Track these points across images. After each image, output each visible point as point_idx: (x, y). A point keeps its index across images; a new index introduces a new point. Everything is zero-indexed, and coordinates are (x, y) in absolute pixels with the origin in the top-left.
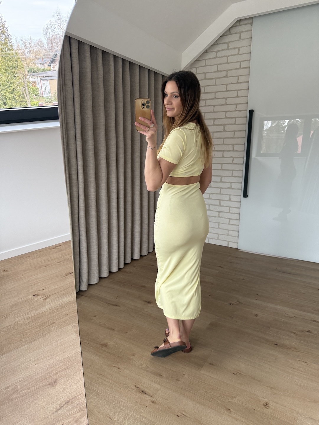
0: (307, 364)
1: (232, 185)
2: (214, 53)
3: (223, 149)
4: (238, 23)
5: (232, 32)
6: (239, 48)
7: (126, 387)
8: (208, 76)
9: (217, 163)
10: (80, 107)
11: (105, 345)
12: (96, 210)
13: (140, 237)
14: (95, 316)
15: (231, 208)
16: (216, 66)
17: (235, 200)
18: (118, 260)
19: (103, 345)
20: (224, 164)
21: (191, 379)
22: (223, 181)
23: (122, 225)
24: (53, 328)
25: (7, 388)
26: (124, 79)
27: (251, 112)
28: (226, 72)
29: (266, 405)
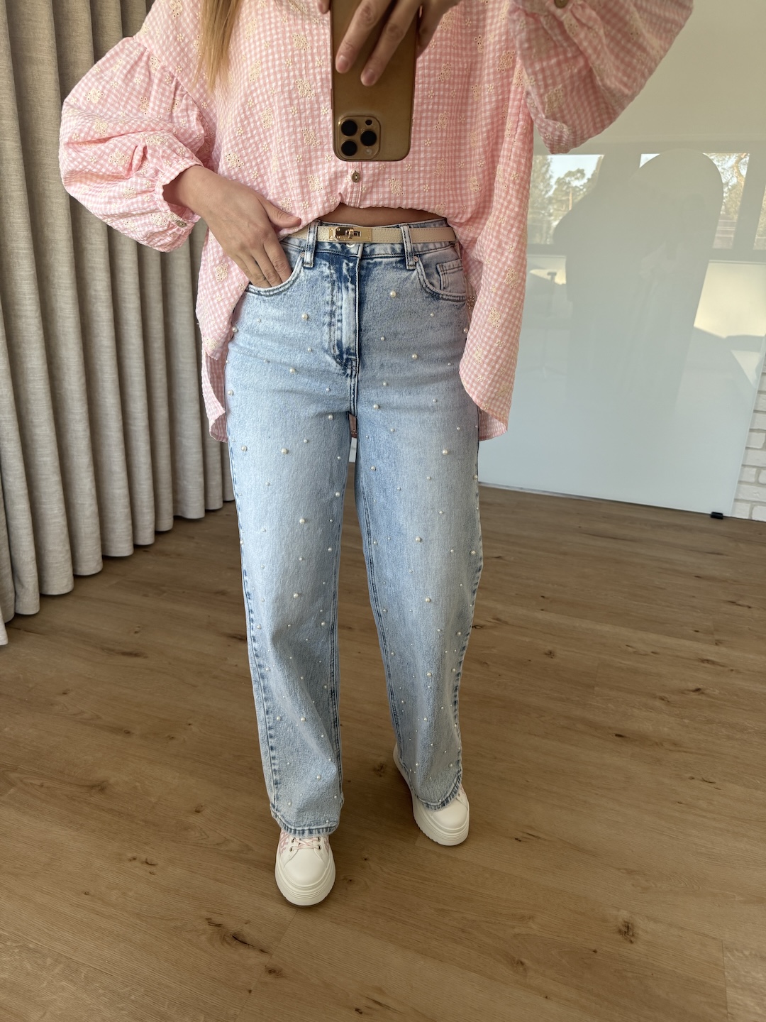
0: (712, 785)
7: (177, 928)
12: (45, 356)
14: (64, 694)
19: (92, 787)
21: (389, 874)
29: (627, 931)
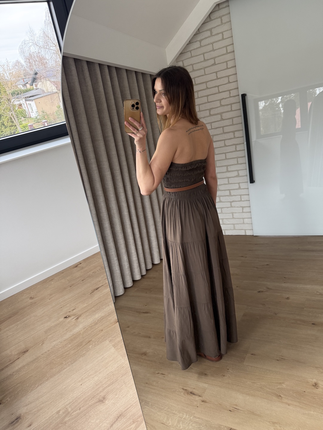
1: (239, 173)
2: (198, 43)
3: (224, 139)
4: (217, 7)
5: (212, 18)
6: (222, 33)
7: (173, 391)
8: (196, 67)
9: (220, 153)
10: (75, 122)
11: (144, 353)
13: (157, 242)
14: (128, 327)
15: (242, 196)
16: (202, 55)
17: (244, 188)
18: (139, 268)
19: (142, 354)
20: (228, 153)
21: (236, 373)
22: (229, 170)
23: (137, 232)
24: (91, 346)
25: (58, 412)
26: (113, 86)
27: (244, 96)
28: (213, 60)
29: (316, 385)
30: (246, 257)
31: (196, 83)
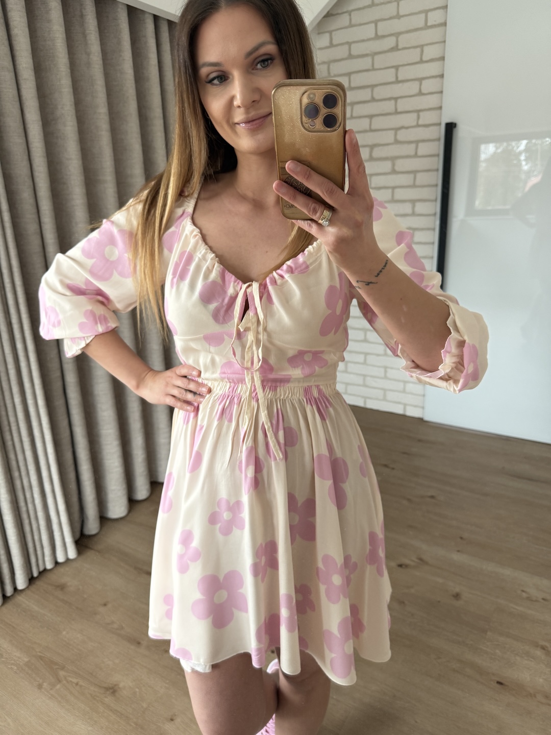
8: (357, 49)
11: (112, 688)
16: (373, 25)
27: (450, 128)
28: (393, 39)
30: (393, 469)
31: (353, 85)
